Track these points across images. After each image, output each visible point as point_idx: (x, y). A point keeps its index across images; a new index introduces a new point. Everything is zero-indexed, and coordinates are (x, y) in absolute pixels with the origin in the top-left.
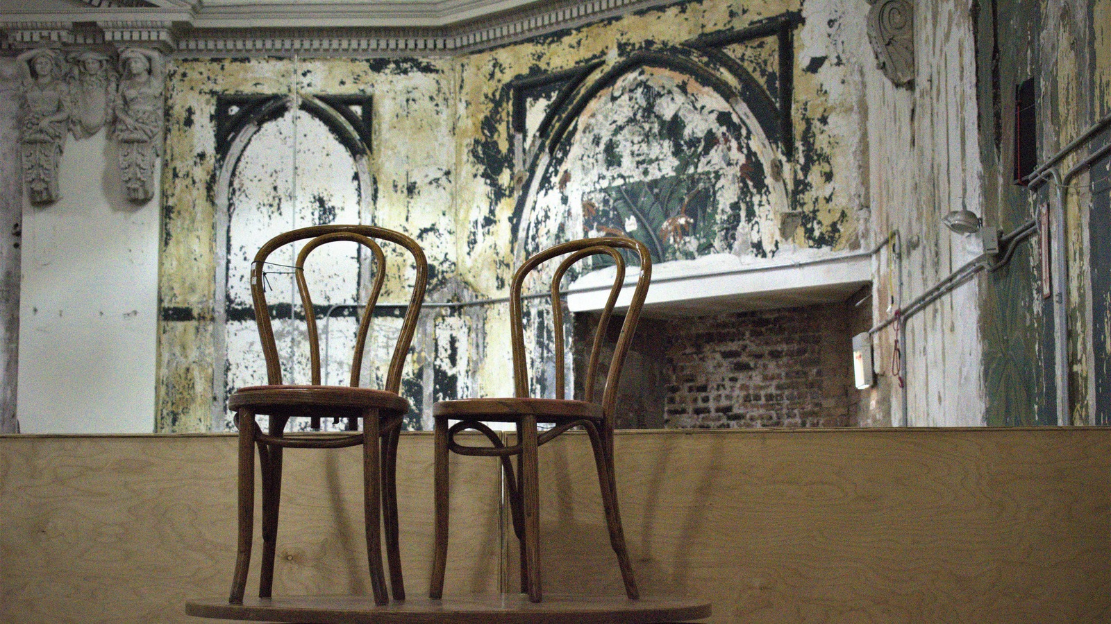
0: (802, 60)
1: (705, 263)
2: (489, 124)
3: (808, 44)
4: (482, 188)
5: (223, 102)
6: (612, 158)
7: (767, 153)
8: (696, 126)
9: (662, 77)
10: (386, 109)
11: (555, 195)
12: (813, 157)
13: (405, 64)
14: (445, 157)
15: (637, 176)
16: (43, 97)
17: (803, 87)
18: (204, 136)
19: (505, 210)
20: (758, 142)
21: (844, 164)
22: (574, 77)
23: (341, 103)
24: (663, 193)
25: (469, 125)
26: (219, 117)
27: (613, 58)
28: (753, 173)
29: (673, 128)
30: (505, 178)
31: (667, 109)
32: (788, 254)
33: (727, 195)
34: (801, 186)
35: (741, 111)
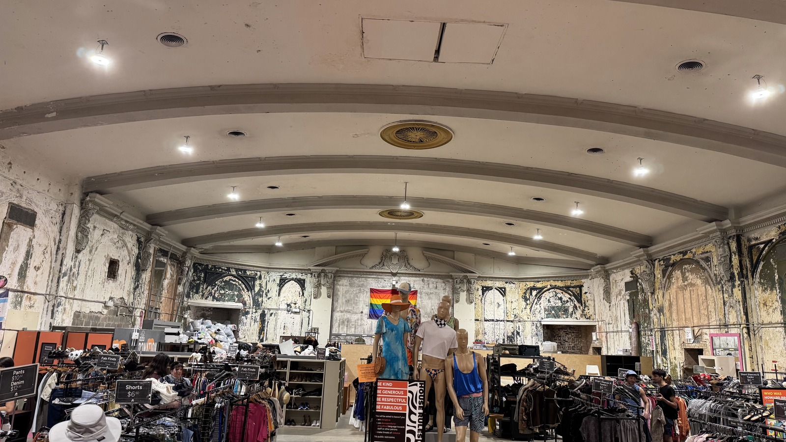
0: (583, 292)
1: (567, 319)
2: (525, 293)
3: (584, 290)
4: (524, 303)
5: (483, 287)
6: (549, 301)
7: (578, 305)
8: (565, 299)
9: (558, 291)
10: (507, 289)
11: (538, 306)
12: (585, 306)
13: (511, 283)
14: (517, 298)
15: (554, 305)
16: (458, 286)
17: (584, 296)
18: (480, 292)
19: (529, 307)
20: (576, 303)
21: (591, 308)
22: (542, 289)
23: (501, 288)
24: (559, 308)
25: (521, 293)
26: (483, 289)
27: (549, 287)
28: (575, 307)
29: (561, 299)
30: (528, 302)
31: (559, 296)
32: (582, 319)
33: (571, 310)
34: (583, 310)
35: (573, 298)
